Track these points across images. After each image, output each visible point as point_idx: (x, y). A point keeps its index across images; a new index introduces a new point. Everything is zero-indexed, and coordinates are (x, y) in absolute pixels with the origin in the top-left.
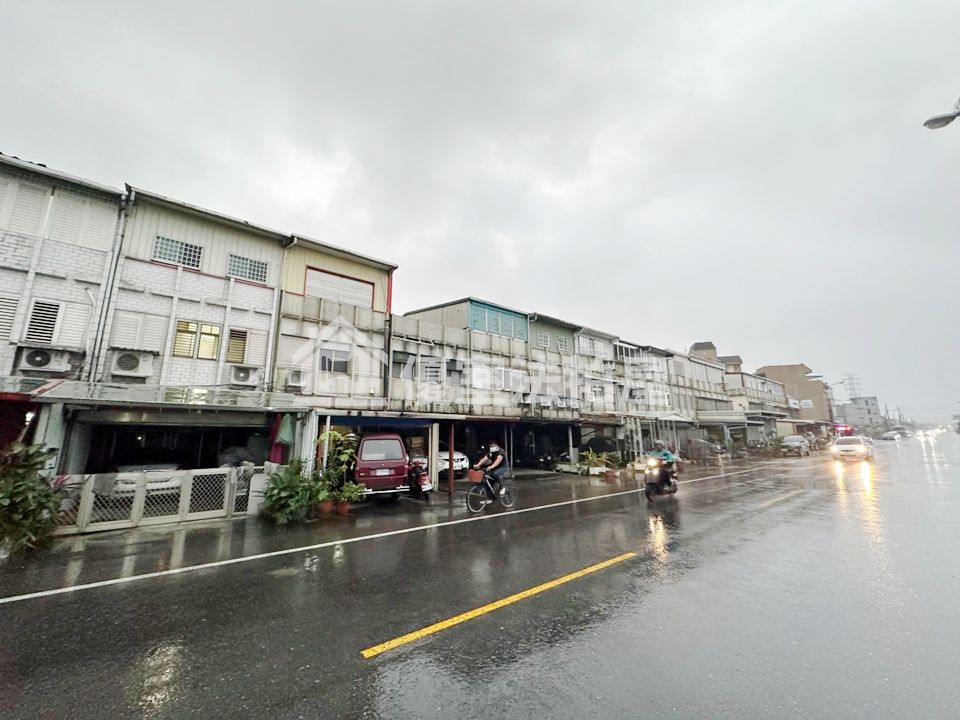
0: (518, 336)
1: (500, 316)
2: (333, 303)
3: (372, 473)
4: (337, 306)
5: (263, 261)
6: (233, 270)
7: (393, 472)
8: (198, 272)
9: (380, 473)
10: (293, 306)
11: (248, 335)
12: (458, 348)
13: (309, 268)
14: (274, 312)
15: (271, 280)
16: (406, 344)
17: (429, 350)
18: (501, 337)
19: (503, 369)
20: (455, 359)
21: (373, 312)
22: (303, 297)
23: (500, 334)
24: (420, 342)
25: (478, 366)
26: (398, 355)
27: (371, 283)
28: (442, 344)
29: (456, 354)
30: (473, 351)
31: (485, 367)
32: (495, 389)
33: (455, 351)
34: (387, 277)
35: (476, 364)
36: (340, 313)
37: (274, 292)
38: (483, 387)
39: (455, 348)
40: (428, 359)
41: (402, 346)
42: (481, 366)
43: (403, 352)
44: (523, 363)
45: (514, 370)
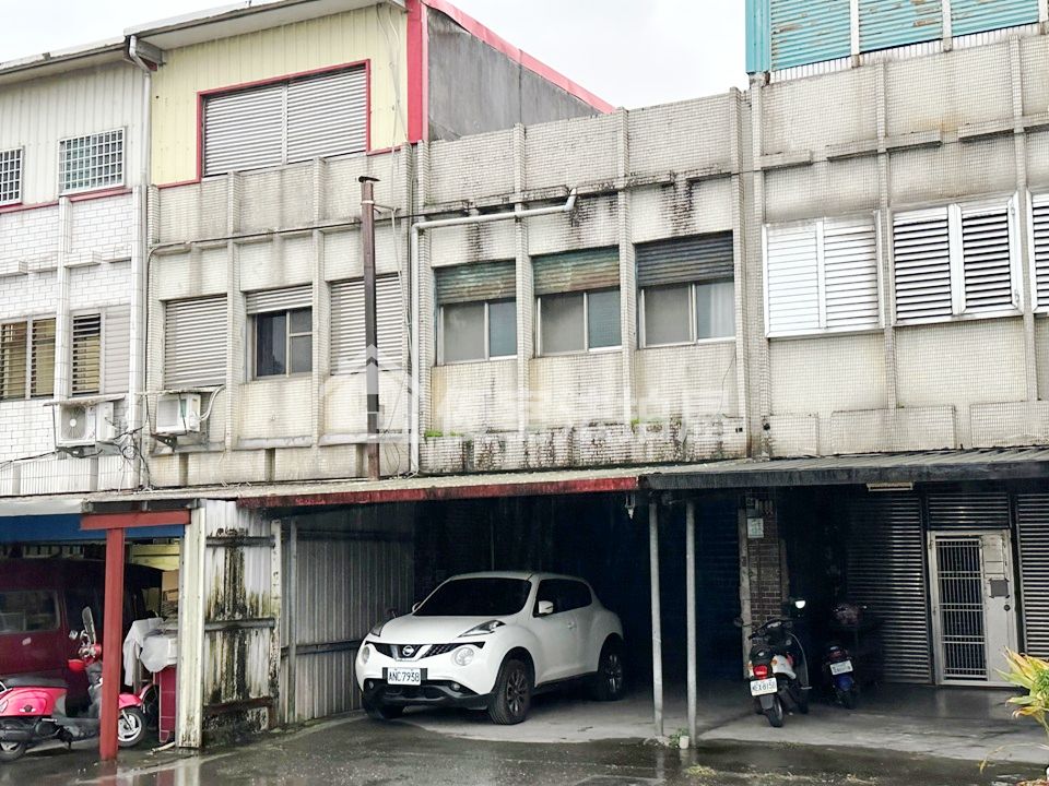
2: (264, 171)
4: (273, 179)
5: (115, 128)
6: (68, 179)
8: (19, 208)
10: (182, 218)
11: (103, 321)
12: (693, 183)
13: (206, 98)
14: (134, 252)
15: (133, 175)
16: (477, 234)
17: (566, 228)
18: (950, 50)
19: (955, 214)
20: (682, 233)
21: (371, 158)
22: (197, 186)
23: (947, 33)
24: (519, 211)
25: (792, 230)
26: (463, 277)
27: (361, 66)
28: (610, 193)
29: (689, 209)
30: (766, 171)
31: (833, 226)
32: (901, 323)
33: (681, 200)
34: (403, 23)
35: (781, 227)
36: (282, 198)
37: (135, 200)
38: (823, 324)
39: (682, 187)
40: (569, 264)
41: (466, 244)
42: (807, 229)
43: (472, 266)
45: (1042, 200)
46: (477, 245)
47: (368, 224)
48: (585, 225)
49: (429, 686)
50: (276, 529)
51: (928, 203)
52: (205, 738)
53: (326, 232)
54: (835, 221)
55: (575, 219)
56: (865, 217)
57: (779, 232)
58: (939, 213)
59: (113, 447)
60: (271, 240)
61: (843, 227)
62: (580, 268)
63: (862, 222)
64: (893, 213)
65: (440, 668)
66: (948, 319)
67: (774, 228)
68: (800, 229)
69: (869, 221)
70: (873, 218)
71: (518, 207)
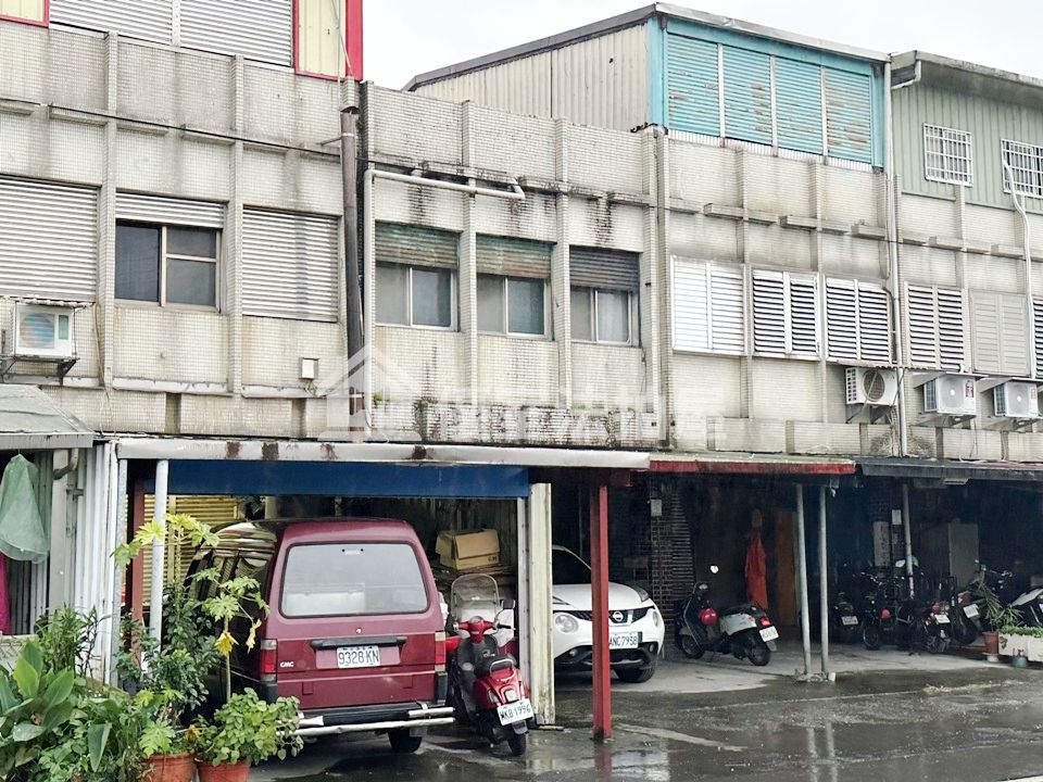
0: (846, 148)
3: (323, 660)
4: (166, 60)
7: (393, 656)
9: (349, 659)
10: (10, 66)
12: (613, 202)
16: (419, 196)
17: (506, 215)
18: (777, 156)
19: (787, 279)
20: (603, 245)
21: (298, 78)
22: (43, 32)
23: (775, 143)
24: (472, 186)
25: (690, 265)
26: (396, 236)
28: (554, 194)
29: (608, 226)
30: (671, 211)
31: (716, 268)
32: (757, 354)
33: (602, 216)
35: (684, 261)
36: (177, 86)
38: (710, 346)
39: (603, 203)
40: (502, 249)
41: (408, 204)
42: (700, 265)
43: (406, 227)
44: (866, 256)
45: (832, 282)
46: (419, 208)
48: (523, 216)
51: (772, 267)
53: (246, 147)
54: (718, 265)
55: (516, 208)
56: (735, 268)
57: (682, 264)
58: (776, 276)
60: (162, 135)
61: (721, 271)
62: (510, 254)
63: (734, 271)
64: (753, 268)
66: (782, 356)
67: (678, 260)
68: (695, 266)
69: (739, 271)
70: (741, 269)
71: (472, 182)
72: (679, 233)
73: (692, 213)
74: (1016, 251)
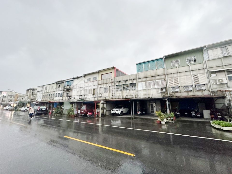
0: (159, 67)
1: (149, 64)
2: (105, 79)
4: (106, 80)
5: (96, 77)
6: (93, 80)
8: (90, 82)
10: (100, 82)
11: (95, 89)
13: (102, 75)
14: (97, 84)
15: (97, 80)
16: (119, 83)
18: (150, 71)
19: (151, 81)
20: (133, 83)
21: (112, 78)
22: (101, 80)
24: (122, 82)
27: (111, 72)
28: (128, 80)
30: (138, 79)
31: (143, 82)
34: (114, 70)
37: (97, 81)
38: (142, 89)
39: (133, 80)
40: (125, 85)
42: (141, 83)
43: (119, 85)
44: (163, 77)
45: (157, 81)
47: (112, 83)
49: (116, 113)
50: (106, 103)
51: (149, 81)
52: (101, 116)
53: (109, 83)
55: (125, 82)
57: (139, 83)
59: (96, 97)
60: (106, 84)
63: (145, 82)
64: (147, 81)
65: (117, 112)
72: (140, 80)
73: (141, 78)
74: (190, 70)
